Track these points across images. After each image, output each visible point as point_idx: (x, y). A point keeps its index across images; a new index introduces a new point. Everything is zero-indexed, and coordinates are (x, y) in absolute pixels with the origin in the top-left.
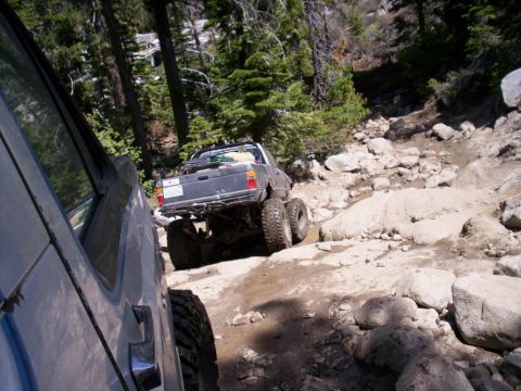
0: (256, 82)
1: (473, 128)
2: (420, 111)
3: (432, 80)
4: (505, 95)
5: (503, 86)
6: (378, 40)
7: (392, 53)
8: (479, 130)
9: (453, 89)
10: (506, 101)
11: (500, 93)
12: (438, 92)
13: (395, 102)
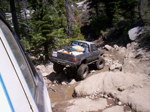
0: (47, 26)
1: (118, 47)
2: (97, 40)
3: (102, 31)
4: (130, 36)
5: (129, 33)
6: (83, 18)
7: (87, 22)
8: (120, 47)
9: (108, 34)
10: (130, 38)
11: (128, 35)
12: (103, 35)
13: (89, 37)
